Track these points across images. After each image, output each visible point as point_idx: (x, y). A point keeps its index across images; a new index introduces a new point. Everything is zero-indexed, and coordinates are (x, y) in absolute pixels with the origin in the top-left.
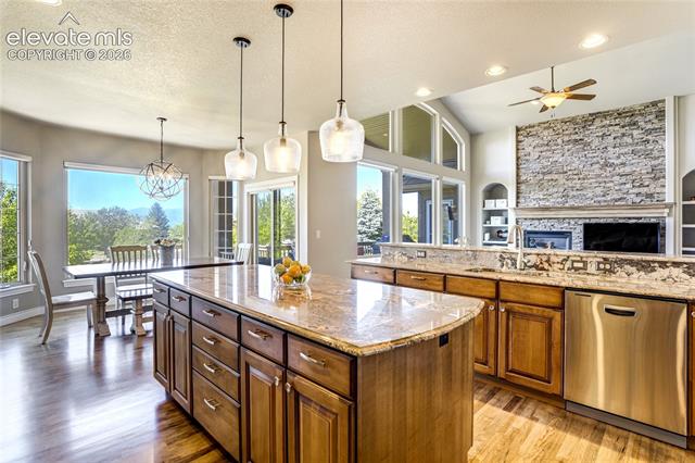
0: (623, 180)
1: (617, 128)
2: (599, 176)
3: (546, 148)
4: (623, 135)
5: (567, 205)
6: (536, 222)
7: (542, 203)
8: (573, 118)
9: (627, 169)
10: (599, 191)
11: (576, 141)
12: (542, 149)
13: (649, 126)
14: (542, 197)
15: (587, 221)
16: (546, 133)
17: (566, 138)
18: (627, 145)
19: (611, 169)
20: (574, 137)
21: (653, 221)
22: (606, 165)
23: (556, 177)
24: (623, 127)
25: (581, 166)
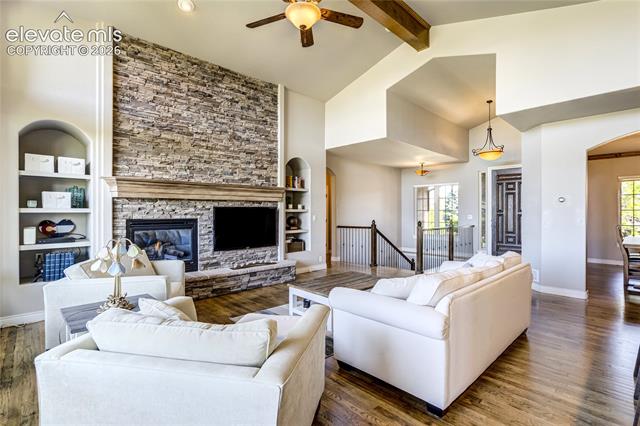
0: (248, 158)
1: (244, 97)
2: (227, 148)
3: (165, 89)
4: (249, 108)
5: (193, 180)
6: (148, 205)
7: (158, 175)
8: (202, 62)
9: (251, 147)
10: (227, 167)
11: (205, 95)
12: (158, 88)
13: (267, 107)
14: (157, 164)
15: (216, 204)
16: (165, 65)
17: (193, 87)
18: (252, 120)
19: (237, 143)
20: (202, 89)
21: (270, 205)
22: (234, 137)
23: (178, 138)
24: (249, 98)
25: (209, 131)
